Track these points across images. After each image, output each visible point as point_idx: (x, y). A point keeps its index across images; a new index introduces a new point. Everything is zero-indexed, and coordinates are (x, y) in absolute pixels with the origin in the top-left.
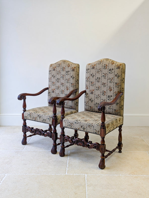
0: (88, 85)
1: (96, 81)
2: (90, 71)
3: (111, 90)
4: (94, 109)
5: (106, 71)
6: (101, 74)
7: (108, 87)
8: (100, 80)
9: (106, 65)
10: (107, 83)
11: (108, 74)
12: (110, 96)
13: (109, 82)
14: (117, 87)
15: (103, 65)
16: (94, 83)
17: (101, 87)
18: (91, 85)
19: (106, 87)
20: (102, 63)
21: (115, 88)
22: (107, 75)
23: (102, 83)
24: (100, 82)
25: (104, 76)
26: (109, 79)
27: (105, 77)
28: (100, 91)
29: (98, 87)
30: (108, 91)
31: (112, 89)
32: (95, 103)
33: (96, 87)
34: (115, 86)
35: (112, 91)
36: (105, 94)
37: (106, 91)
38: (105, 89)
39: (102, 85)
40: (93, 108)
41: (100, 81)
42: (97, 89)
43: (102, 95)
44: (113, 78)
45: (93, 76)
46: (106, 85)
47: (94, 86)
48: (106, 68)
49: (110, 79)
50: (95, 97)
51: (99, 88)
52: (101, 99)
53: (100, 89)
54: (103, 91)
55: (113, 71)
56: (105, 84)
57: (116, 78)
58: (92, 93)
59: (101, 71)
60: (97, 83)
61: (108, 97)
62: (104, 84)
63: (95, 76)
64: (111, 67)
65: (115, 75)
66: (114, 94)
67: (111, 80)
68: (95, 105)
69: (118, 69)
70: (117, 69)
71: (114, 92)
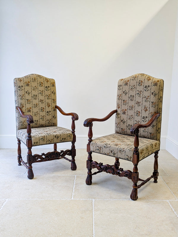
0: (120, 103)
1: (129, 99)
2: (122, 88)
3: (146, 110)
4: (126, 132)
5: (140, 88)
6: (134, 91)
7: (143, 107)
8: (134, 98)
9: (141, 81)
10: (141, 102)
11: (143, 91)
12: (145, 117)
13: (144, 101)
14: (154, 106)
15: (138, 81)
16: (127, 102)
17: (135, 106)
18: (124, 104)
19: (141, 106)
20: (136, 79)
21: (151, 107)
22: (142, 92)
24: (134, 101)
25: (138, 93)
26: (144, 98)
27: (140, 95)
28: (134, 111)
30: (143, 111)
31: (148, 109)
32: (128, 125)
33: (129, 106)
34: (151, 105)
35: (148, 112)
36: (139, 115)
37: (140, 111)
38: (139, 109)
39: (136, 104)
40: (125, 130)
41: (134, 100)
42: (130, 109)
43: (136, 115)
44: (148, 96)
45: (126, 93)
46: (141, 104)
47: (127, 105)
48: (142, 84)
49: (146, 97)
50: (128, 117)
51: (132, 107)
52: (135, 120)
53: (134, 108)
54: (137, 111)
55: (149, 88)
57: (152, 96)
58: (124, 113)
59: (135, 87)
60: (130, 102)
61: (143, 118)
62: (138, 103)
63: (128, 94)
64: (147, 83)
65: (151, 93)
66: (150, 115)
67: (147, 99)
68: (128, 127)
69: (155, 86)
70: (153, 86)
71: (150, 112)
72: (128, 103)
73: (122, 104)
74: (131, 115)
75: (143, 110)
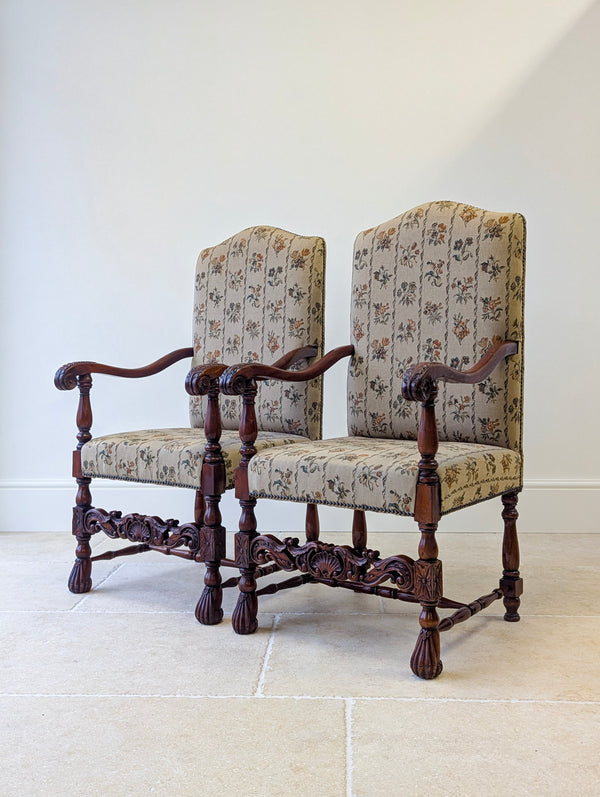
0: (363, 319)
1: (398, 299)
2: (371, 261)
3: (465, 333)
4: (389, 428)
5: (438, 253)
7: (452, 322)
8: (417, 292)
9: (441, 225)
10: (443, 305)
11: (448, 264)
12: (460, 359)
13: (453, 299)
14: (491, 315)
15: (429, 226)
16: (390, 311)
17: (419, 322)
18: (377, 321)
19: (443, 320)
20: (421, 220)
21: (480, 320)
22: (444, 267)
23: (424, 306)
24: (416, 303)
25: (431, 273)
26: (454, 286)
27: (437, 277)
28: (416, 342)
29: (405, 325)
30: (453, 339)
31: (470, 326)
32: (395, 399)
33: (398, 325)
34: (480, 312)
35: (469, 340)
36: (438, 353)
37: (441, 340)
38: (436, 331)
39: (426, 312)
40: (387, 421)
41: (417, 299)
42: (401, 336)
43: (426, 356)
45: (385, 279)
46: (442, 312)
47: (390, 322)
48: (443, 237)
49: (459, 283)
50: (396, 369)
51: (409, 327)
53: (417, 331)
54: (429, 341)
55: (471, 249)
56: (435, 308)
57: (484, 277)
58: (381, 354)
60: (400, 307)
61: (452, 365)
62: (431, 309)
63: (392, 279)
64: (462, 231)
65: (480, 267)
66: (479, 348)
67: (465, 288)
68: (395, 407)
69: (492, 236)
70: (486, 237)
71: (479, 339)
72: (393, 313)
73: (372, 321)
74: (407, 358)
75: (451, 334)
